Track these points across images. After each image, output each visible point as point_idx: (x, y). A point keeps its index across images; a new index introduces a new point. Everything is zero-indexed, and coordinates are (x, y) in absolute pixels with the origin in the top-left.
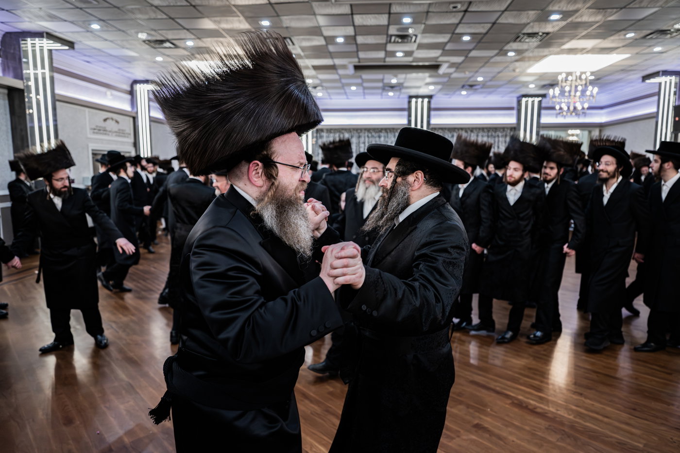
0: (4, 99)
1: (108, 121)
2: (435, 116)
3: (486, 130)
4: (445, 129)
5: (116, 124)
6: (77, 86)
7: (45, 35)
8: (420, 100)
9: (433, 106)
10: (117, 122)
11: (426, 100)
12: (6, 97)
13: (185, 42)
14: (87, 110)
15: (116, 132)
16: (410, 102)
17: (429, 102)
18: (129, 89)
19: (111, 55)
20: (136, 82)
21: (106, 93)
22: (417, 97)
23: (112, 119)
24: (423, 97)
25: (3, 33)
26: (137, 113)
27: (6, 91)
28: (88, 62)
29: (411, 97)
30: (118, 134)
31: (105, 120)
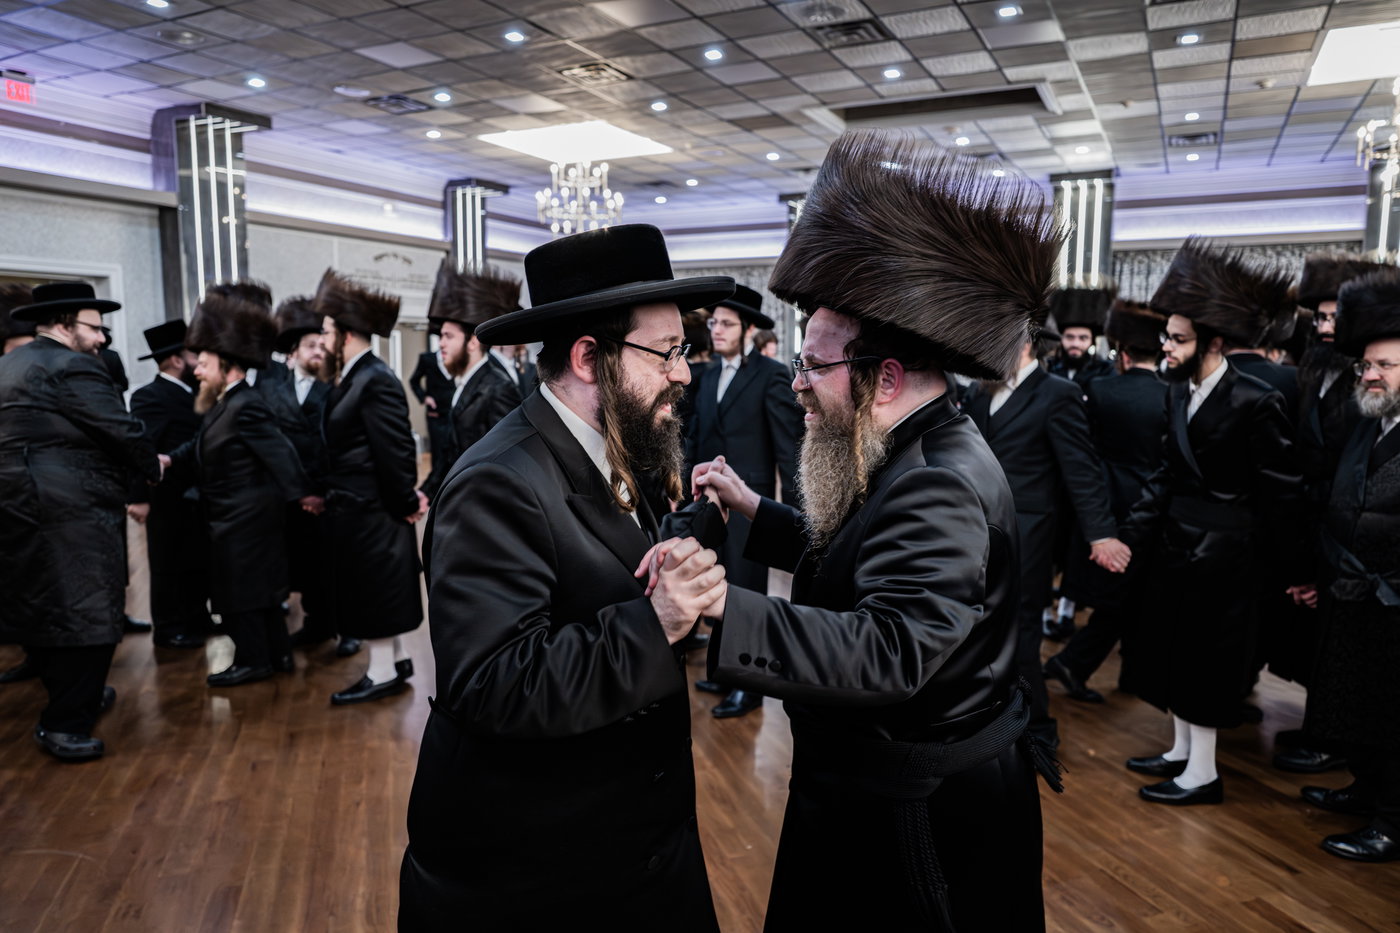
0: (151, 226)
1: (385, 259)
2: (1127, 222)
3: (1269, 252)
4: (1154, 251)
5: (406, 265)
6: (316, 196)
7: (203, 108)
8: (1083, 184)
9: (1119, 196)
10: (408, 261)
11: (1099, 183)
12: (156, 222)
13: (432, 96)
14: (336, 240)
15: (405, 280)
16: (1058, 191)
17: (1110, 187)
18: (439, 197)
19: (352, 136)
20: (453, 184)
21: (381, 209)
22: (1073, 176)
23: (395, 256)
24: (1089, 175)
25: (153, 112)
26: (454, 243)
27: (155, 212)
28: (338, 152)
29: (1055, 178)
30: (409, 283)
31: (378, 258)
